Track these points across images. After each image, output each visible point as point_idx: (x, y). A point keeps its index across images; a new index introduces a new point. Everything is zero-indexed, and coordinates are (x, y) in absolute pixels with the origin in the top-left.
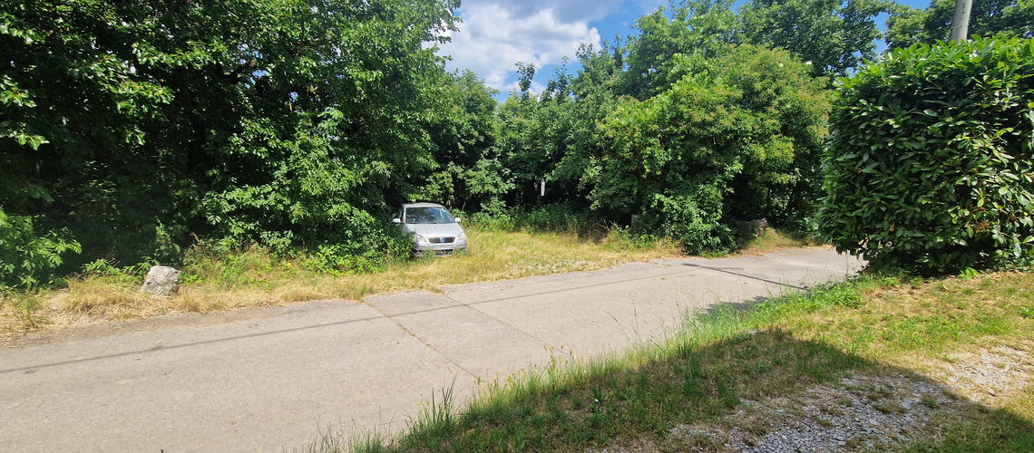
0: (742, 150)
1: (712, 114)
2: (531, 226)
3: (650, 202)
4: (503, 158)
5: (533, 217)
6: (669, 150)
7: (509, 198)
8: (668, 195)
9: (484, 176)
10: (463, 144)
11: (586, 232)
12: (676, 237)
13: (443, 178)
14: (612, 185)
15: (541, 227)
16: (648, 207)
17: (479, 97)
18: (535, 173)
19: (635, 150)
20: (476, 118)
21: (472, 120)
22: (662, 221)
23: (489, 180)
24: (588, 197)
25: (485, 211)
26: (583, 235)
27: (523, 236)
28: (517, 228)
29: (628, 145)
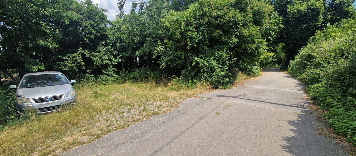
0: (235, 32)
1: (222, 11)
2: (131, 79)
3: (191, 63)
4: (114, 46)
5: (132, 75)
6: (200, 33)
7: (119, 67)
8: (201, 58)
9: (102, 55)
10: (86, 37)
11: (159, 81)
12: (207, 80)
13: (75, 57)
14: (170, 55)
15: (136, 80)
16: (191, 65)
17: (94, 12)
18: (131, 53)
19: (182, 34)
20: (93, 23)
21: (91, 24)
22: (198, 72)
23: (106, 57)
24: (159, 62)
25: (106, 74)
26: (158, 82)
27: (127, 86)
28: (124, 82)
29: (178, 31)
